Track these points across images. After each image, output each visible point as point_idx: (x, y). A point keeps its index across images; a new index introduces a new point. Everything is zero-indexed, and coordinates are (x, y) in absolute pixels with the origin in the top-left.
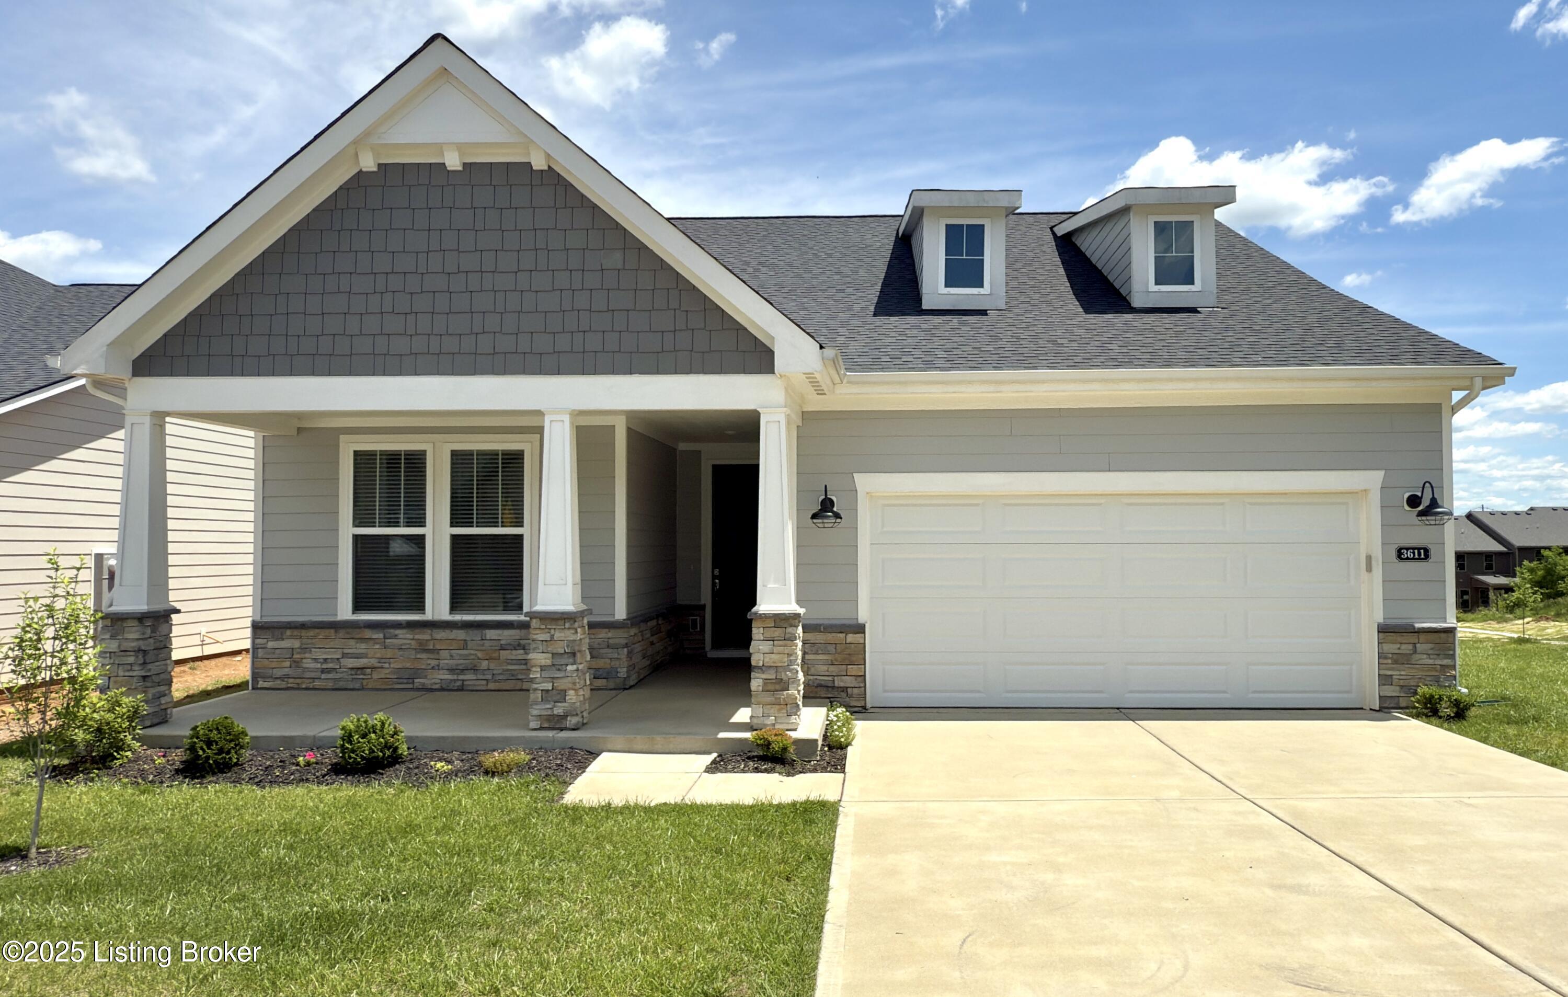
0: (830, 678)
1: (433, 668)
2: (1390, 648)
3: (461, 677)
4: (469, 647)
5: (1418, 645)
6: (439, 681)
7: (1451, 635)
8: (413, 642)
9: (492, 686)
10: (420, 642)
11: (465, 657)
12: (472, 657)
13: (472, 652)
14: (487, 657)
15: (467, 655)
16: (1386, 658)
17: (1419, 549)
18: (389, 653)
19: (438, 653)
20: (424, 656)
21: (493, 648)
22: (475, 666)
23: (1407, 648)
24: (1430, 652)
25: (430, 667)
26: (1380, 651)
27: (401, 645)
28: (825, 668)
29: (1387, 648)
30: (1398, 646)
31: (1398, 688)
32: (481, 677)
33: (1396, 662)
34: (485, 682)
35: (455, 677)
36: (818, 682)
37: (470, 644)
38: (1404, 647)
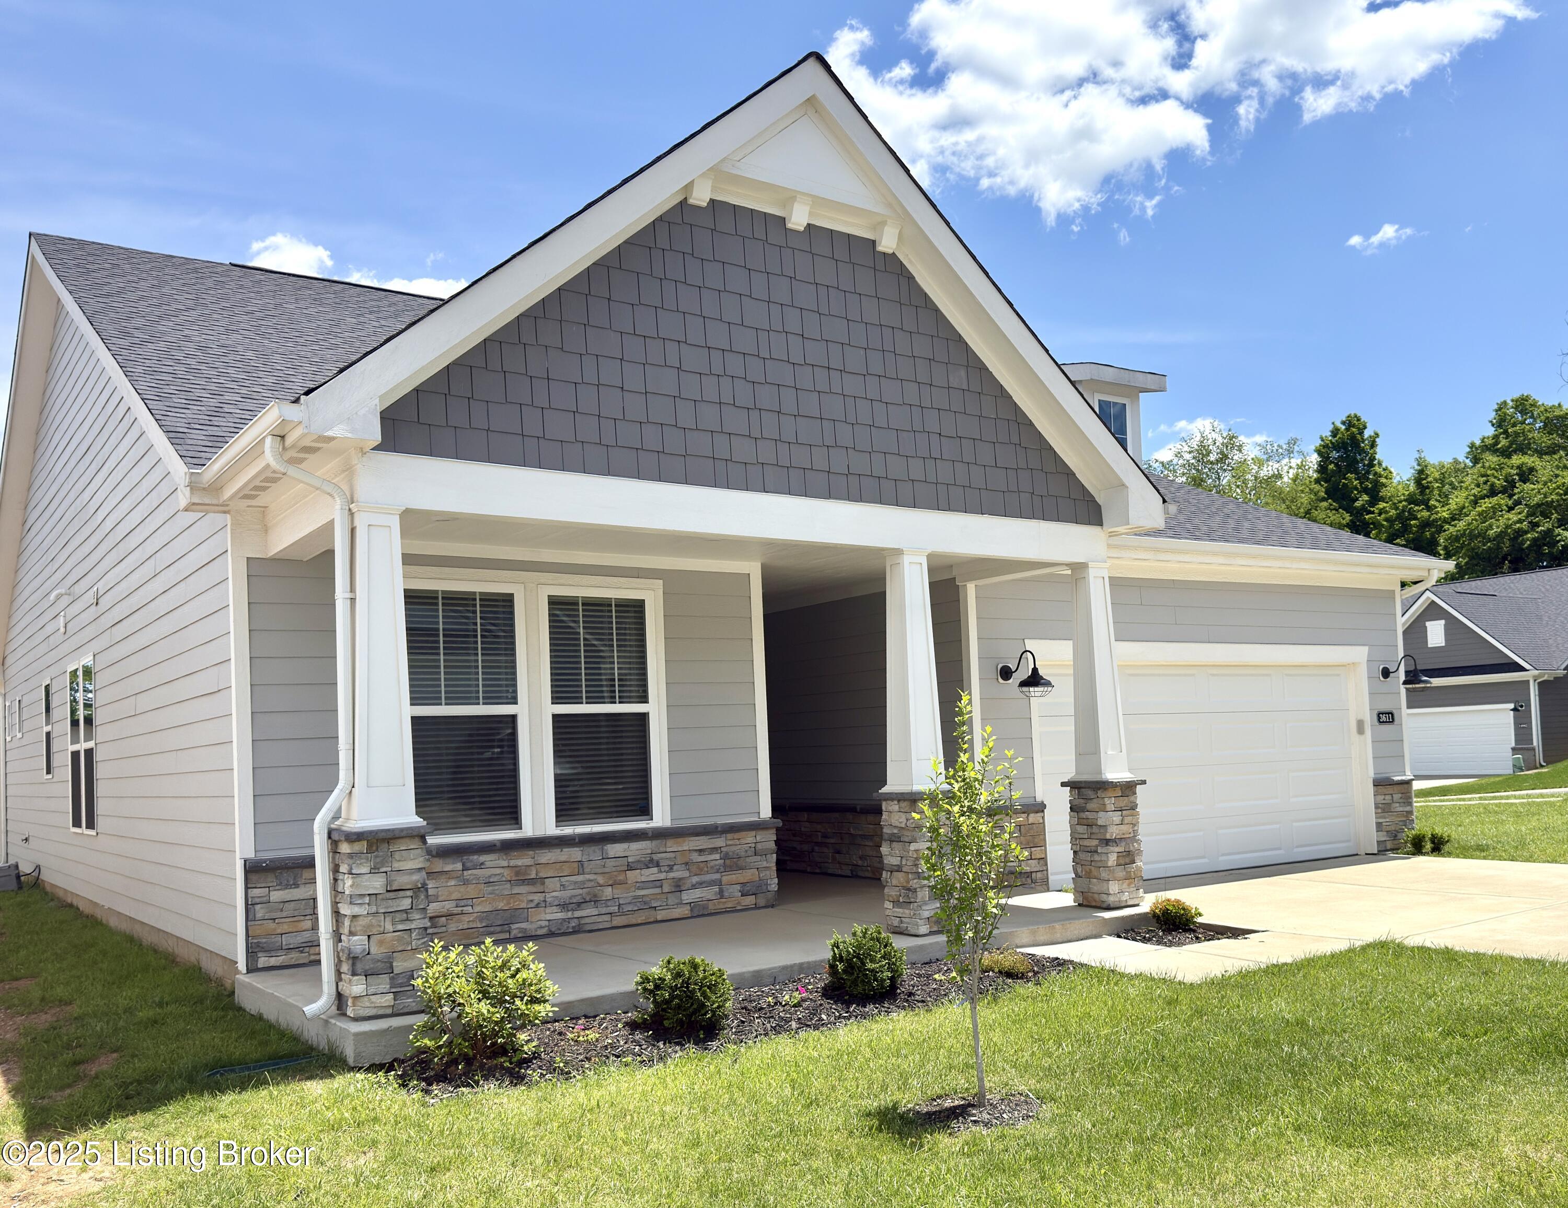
1: (537, 906)
2: (1380, 798)
3: (578, 914)
4: (586, 870)
5: (1394, 796)
6: (547, 923)
7: (1409, 786)
8: (506, 872)
9: (618, 921)
10: (517, 870)
11: (581, 885)
12: (592, 884)
13: (592, 877)
14: (610, 883)
15: (583, 882)
16: (1379, 808)
17: (1389, 714)
18: (471, 891)
19: (543, 884)
20: (523, 889)
21: (619, 869)
22: (595, 896)
23: (1389, 799)
24: (1401, 801)
25: (532, 905)
26: (1376, 802)
27: (490, 877)
30: (1383, 797)
31: (1385, 833)
32: (604, 910)
33: (1383, 811)
34: (607, 918)
35: (570, 914)
37: (588, 867)
38: (1387, 797)
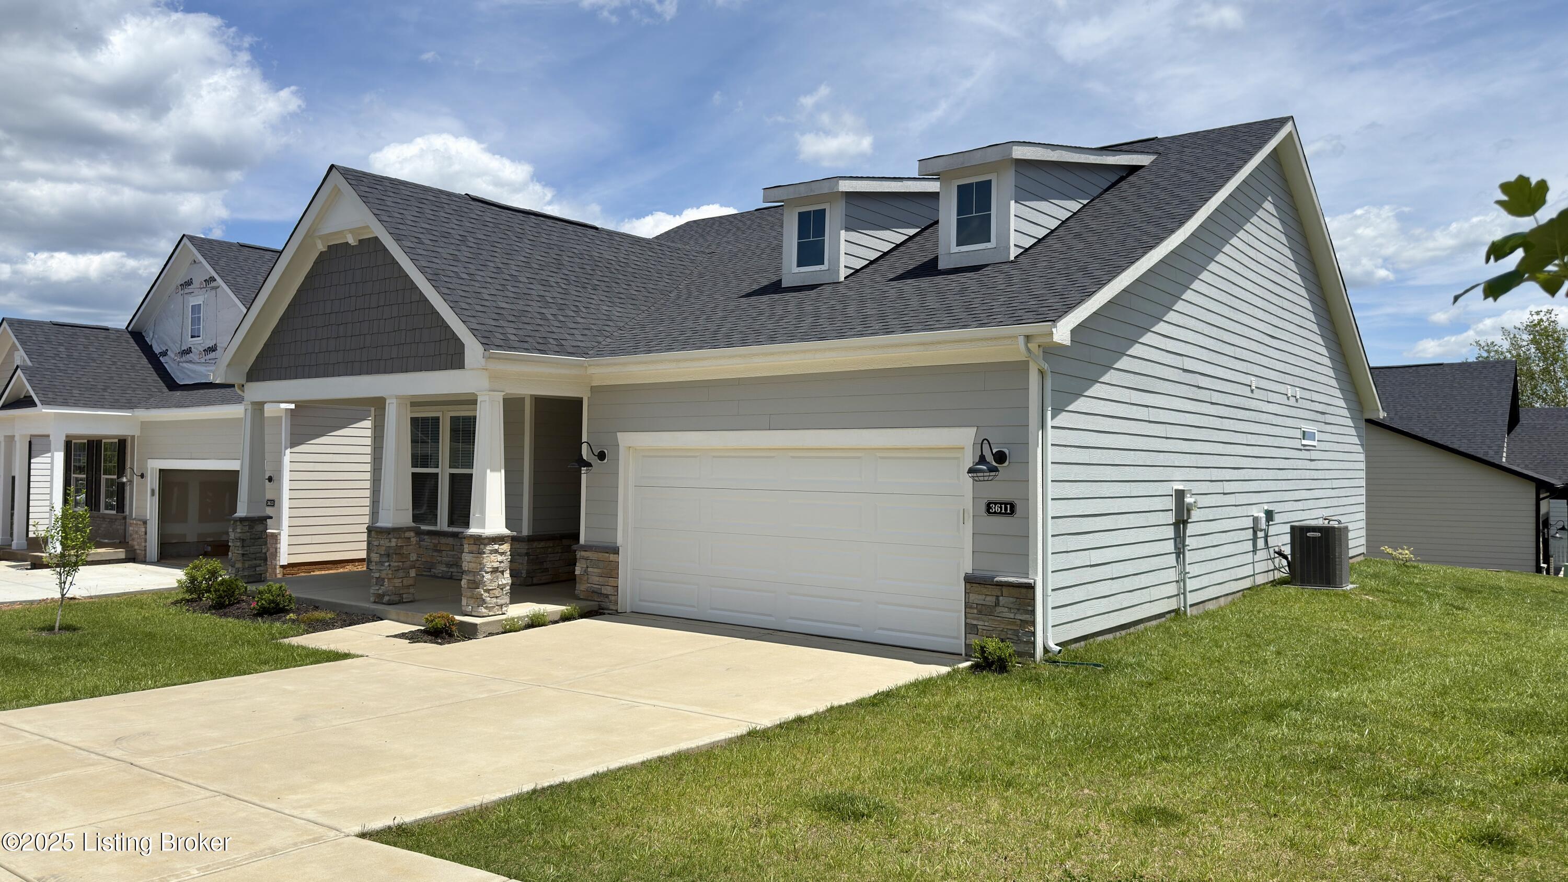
0: (599, 587)
1: (439, 563)
2: (975, 598)
5: (1001, 598)
6: (441, 572)
7: (1031, 591)
8: (431, 545)
10: (434, 545)
16: (971, 608)
17: (1006, 504)
20: (435, 554)
23: (990, 600)
24: (1011, 606)
26: (967, 600)
27: (428, 547)
28: (597, 579)
29: (973, 597)
30: (983, 597)
33: (980, 612)
36: (592, 589)
38: (988, 598)
